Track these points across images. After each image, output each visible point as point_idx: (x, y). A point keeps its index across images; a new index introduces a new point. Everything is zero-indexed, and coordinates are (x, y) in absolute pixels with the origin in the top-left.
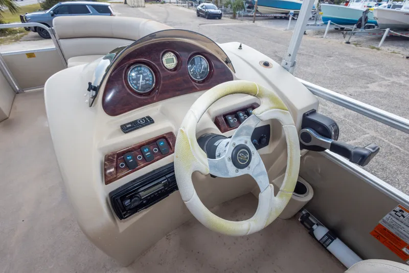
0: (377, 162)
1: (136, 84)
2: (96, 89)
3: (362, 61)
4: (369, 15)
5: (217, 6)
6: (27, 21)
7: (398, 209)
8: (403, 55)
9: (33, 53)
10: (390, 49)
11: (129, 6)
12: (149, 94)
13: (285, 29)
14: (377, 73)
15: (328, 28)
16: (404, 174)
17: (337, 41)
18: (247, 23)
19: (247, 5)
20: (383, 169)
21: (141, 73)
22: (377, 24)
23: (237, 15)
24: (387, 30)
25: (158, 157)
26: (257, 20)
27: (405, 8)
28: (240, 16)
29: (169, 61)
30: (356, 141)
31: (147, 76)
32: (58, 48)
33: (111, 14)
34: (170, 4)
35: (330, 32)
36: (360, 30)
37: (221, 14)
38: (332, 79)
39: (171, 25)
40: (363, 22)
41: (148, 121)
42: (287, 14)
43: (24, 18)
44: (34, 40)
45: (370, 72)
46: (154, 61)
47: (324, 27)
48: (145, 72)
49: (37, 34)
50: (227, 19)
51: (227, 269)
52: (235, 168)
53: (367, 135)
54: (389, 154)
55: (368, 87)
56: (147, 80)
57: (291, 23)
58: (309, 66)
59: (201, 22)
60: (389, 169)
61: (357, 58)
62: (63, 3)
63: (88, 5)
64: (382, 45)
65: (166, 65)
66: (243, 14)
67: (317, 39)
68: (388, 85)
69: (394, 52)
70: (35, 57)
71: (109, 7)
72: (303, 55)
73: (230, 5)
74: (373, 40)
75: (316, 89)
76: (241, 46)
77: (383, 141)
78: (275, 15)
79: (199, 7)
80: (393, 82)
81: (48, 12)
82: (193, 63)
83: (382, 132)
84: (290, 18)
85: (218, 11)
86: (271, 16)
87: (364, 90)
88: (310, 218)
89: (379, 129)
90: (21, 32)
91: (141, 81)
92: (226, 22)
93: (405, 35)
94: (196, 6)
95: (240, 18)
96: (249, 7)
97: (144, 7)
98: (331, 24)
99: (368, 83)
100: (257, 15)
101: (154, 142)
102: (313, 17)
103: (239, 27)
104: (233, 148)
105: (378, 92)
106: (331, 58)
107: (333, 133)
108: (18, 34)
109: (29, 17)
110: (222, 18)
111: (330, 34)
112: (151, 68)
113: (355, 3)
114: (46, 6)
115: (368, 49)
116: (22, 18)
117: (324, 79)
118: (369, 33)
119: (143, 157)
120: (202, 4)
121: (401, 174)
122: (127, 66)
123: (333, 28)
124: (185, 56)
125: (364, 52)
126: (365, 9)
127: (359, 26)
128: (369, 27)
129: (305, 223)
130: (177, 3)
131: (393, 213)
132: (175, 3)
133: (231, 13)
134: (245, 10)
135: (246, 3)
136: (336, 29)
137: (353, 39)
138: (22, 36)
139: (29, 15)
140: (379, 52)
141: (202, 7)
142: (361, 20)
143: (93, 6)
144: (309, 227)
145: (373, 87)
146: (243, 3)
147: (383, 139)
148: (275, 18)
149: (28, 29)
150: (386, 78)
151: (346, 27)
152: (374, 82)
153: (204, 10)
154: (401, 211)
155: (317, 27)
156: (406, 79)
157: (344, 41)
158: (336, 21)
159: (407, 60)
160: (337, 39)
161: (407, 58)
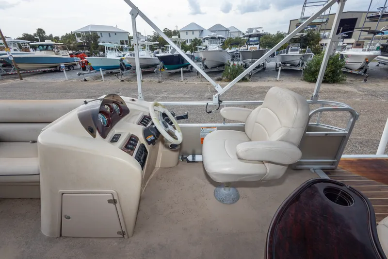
4: (124, 61)
8: (156, 81)
10: (148, 79)
13: (64, 80)
15: (102, 73)
22: (131, 67)
35: (105, 76)
36: (124, 72)
40: (123, 66)
42: (56, 67)
47: (98, 73)
57: (67, 74)
67: (96, 83)
69: (151, 81)
78: (43, 70)
84: (64, 71)
86: (39, 71)
93: (150, 71)
96: (4, 66)
98: (102, 70)
100: (20, 72)
111: (107, 77)
123: (105, 72)
126: (120, 58)
127: (123, 69)
128: (128, 69)
129: (184, 160)
136: (107, 73)
137: (124, 78)
142: (121, 65)
148: (45, 72)
151: (113, 71)
154: (202, 129)
155: (92, 74)
156: (166, 93)
157: (120, 81)
158: (105, 68)
159: (159, 84)
160: (113, 80)
161: (159, 82)
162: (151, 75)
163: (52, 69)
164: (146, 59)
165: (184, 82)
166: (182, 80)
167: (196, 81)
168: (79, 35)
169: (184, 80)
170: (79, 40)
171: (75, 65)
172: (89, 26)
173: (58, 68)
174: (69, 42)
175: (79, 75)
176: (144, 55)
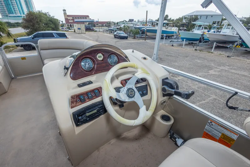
0: (218, 112)
1: (85, 67)
2: (67, 69)
3: (205, 59)
4: (204, 36)
5: (125, 32)
6: (18, 42)
7: (209, 121)
8: (225, 55)
9: (25, 58)
10: (218, 52)
11: (77, 33)
12: (91, 71)
13: (162, 44)
14: (212, 65)
15: (184, 43)
16: (234, 118)
17: (190, 49)
18: (141, 41)
19: (141, 32)
20: (222, 116)
21: (87, 62)
22: (209, 41)
23: (136, 37)
24: (215, 43)
25: (95, 97)
26: (147, 39)
27: (222, 33)
28: (137, 37)
29: (100, 57)
30: (206, 101)
31: (90, 63)
32: (39, 55)
33: (67, 38)
34: (100, 32)
35: (186, 45)
36: (201, 44)
37: (127, 36)
38: (189, 68)
39: (100, 43)
40: (202, 40)
41: (90, 83)
43: (16, 40)
44: (20, 52)
45: (209, 64)
46: (93, 57)
47: (182, 42)
48: (89, 62)
49: (22, 48)
50: (131, 39)
51: (131, 165)
52: (128, 98)
53: (211, 98)
54: (224, 108)
55: (209, 72)
56: (89, 65)
57: (165, 41)
58: (176, 62)
59: (117, 41)
60: (225, 116)
61: (201, 58)
62: (39, 32)
63: (54, 33)
64: (214, 51)
65: (98, 58)
66: (139, 37)
67: (180, 48)
68: (220, 71)
69: (220, 54)
70: (26, 59)
71: (66, 34)
72: (173, 56)
73: (132, 32)
74: (209, 48)
75: (169, 69)
76: (133, 51)
77: (220, 101)
79: (115, 33)
80: (222, 69)
81: (30, 36)
82: (110, 58)
83: (219, 96)
84: (164, 38)
85: (126, 35)
87: (207, 74)
88: (174, 135)
89: (217, 94)
90: (12, 47)
91: (87, 65)
92: (131, 41)
93: (225, 46)
94: (113, 33)
95: (137, 39)
96: (142, 33)
97: (85, 33)
98: (186, 41)
99: (209, 70)
100: (147, 37)
101: (93, 91)
102: (176, 37)
103: (138, 43)
104: (127, 89)
105: (214, 74)
106: (188, 58)
107: (175, 87)
108: (11, 49)
109: (19, 39)
110: (128, 38)
111: (186, 46)
112: (91, 59)
113: (196, 30)
114: (29, 34)
115: (207, 53)
116: (15, 40)
117: (185, 69)
118: (206, 45)
119: (88, 97)
120: (117, 32)
121: (232, 119)
122: (81, 59)
123: (187, 43)
124: (107, 55)
125: (205, 54)
126: (202, 33)
127: (200, 42)
128: (206, 42)
129: (172, 139)
130: (103, 31)
131: (208, 124)
132: (102, 31)
133: (132, 36)
134: (140, 35)
135: (140, 31)
136: (189, 43)
137: (198, 48)
138: (13, 50)
139: (19, 38)
140: (212, 54)
141: (117, 33)
142: (200, 38)
143: (57, 33)
144: (174, 140)
145: (212, 72)
146: (138, 31)
147: (220, 99)
149: (17, 46)
150: (218, 67)
151: (194, 42)
152: (212, 69)
153: (118, 35)
154: (211, 122)
155: (179, 42)
156: (229, 67)
157: (194, 49)
158: (188, 39)
159: (228, 58)
160: (189, 48)
161: (228, 57)
162: (224, 49)
164: (226, 35)
168: (185, 18)
170: (184, 21)
171: (173, 36)
172: (195, 12)
174: (178, 22)
175: (171, 42)
176: (226, 33)
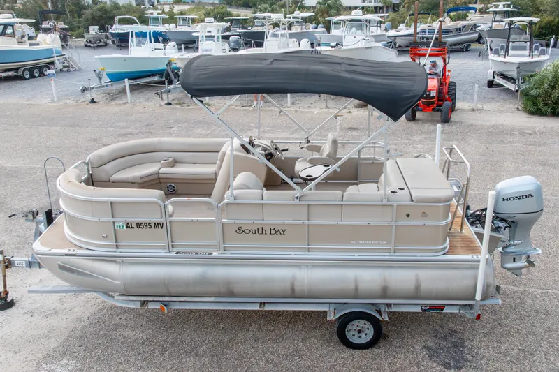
3: (208, 123)
4: (173, 66)
10: (219, 101)
15: (128, 88)
17: (151, 103)
40: (173, 77)
42: (17, 70)
61: (199, 122)
67: (122, 106)
106: (174, 129)
157: (163, 103)
163: (10, 74)
165: (292, 109)
166: (289, 105)
167: (315, 107)
169: (293, 103)
173: (20, 72)
176: (210, 50)
